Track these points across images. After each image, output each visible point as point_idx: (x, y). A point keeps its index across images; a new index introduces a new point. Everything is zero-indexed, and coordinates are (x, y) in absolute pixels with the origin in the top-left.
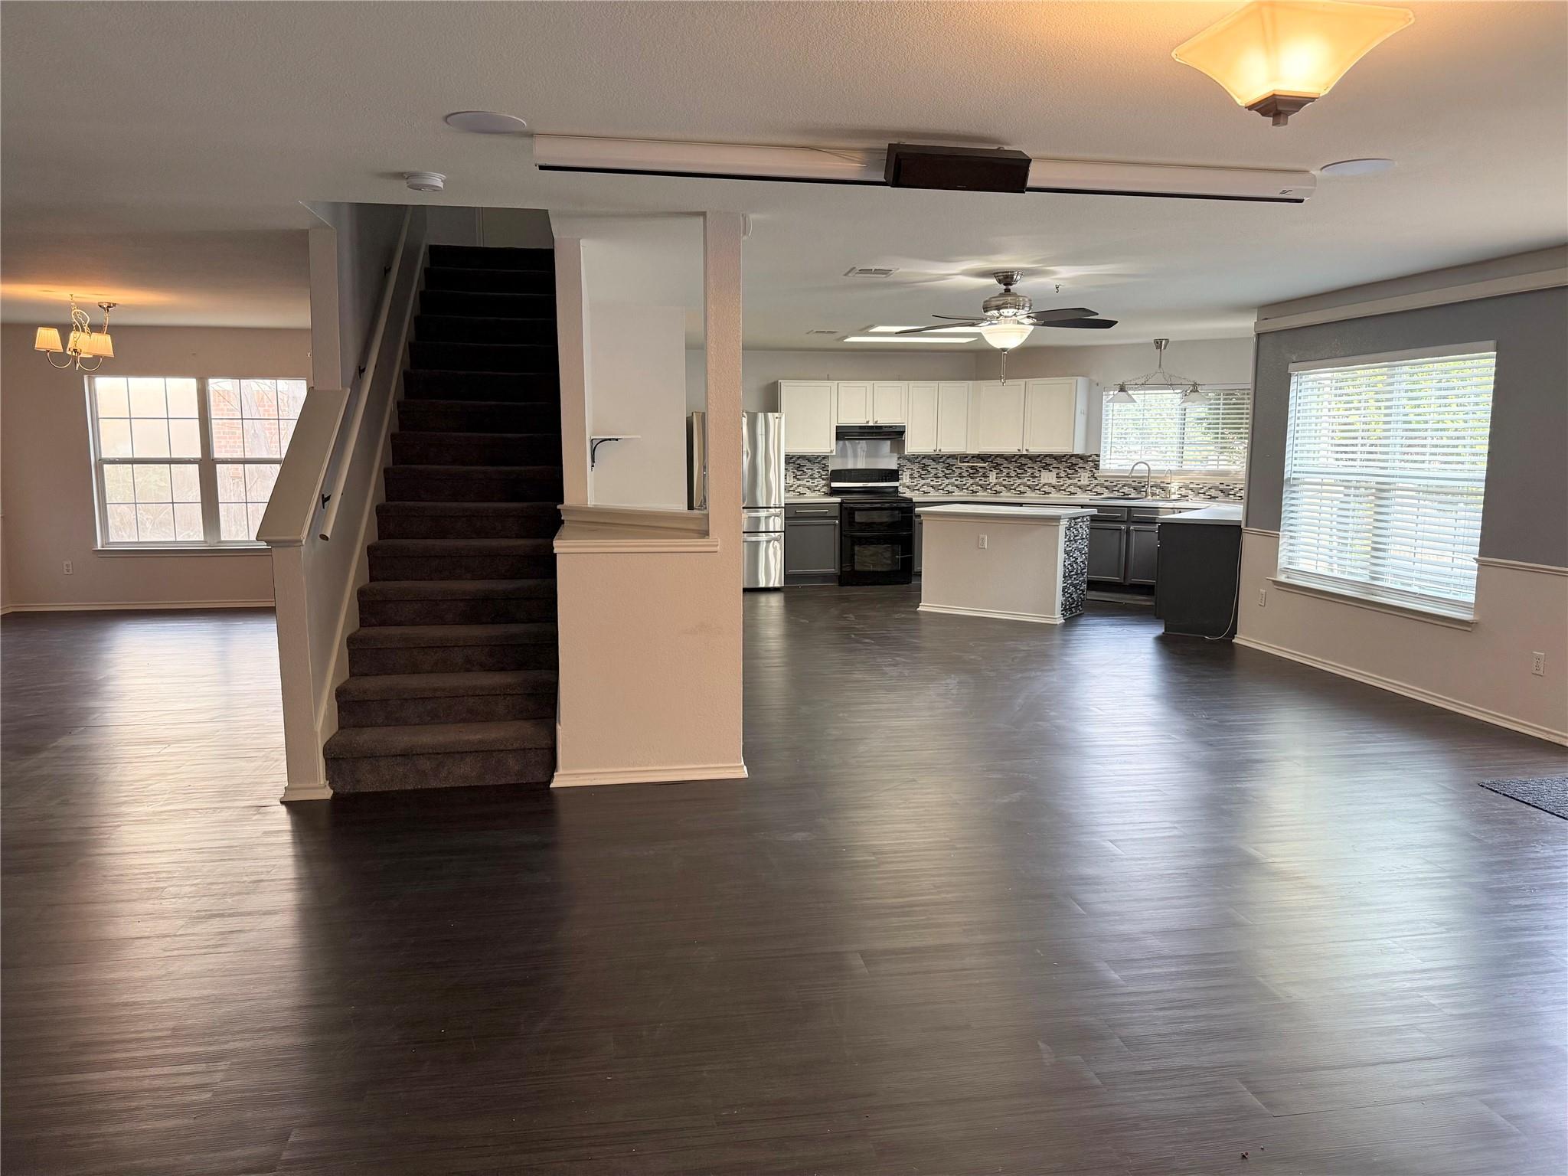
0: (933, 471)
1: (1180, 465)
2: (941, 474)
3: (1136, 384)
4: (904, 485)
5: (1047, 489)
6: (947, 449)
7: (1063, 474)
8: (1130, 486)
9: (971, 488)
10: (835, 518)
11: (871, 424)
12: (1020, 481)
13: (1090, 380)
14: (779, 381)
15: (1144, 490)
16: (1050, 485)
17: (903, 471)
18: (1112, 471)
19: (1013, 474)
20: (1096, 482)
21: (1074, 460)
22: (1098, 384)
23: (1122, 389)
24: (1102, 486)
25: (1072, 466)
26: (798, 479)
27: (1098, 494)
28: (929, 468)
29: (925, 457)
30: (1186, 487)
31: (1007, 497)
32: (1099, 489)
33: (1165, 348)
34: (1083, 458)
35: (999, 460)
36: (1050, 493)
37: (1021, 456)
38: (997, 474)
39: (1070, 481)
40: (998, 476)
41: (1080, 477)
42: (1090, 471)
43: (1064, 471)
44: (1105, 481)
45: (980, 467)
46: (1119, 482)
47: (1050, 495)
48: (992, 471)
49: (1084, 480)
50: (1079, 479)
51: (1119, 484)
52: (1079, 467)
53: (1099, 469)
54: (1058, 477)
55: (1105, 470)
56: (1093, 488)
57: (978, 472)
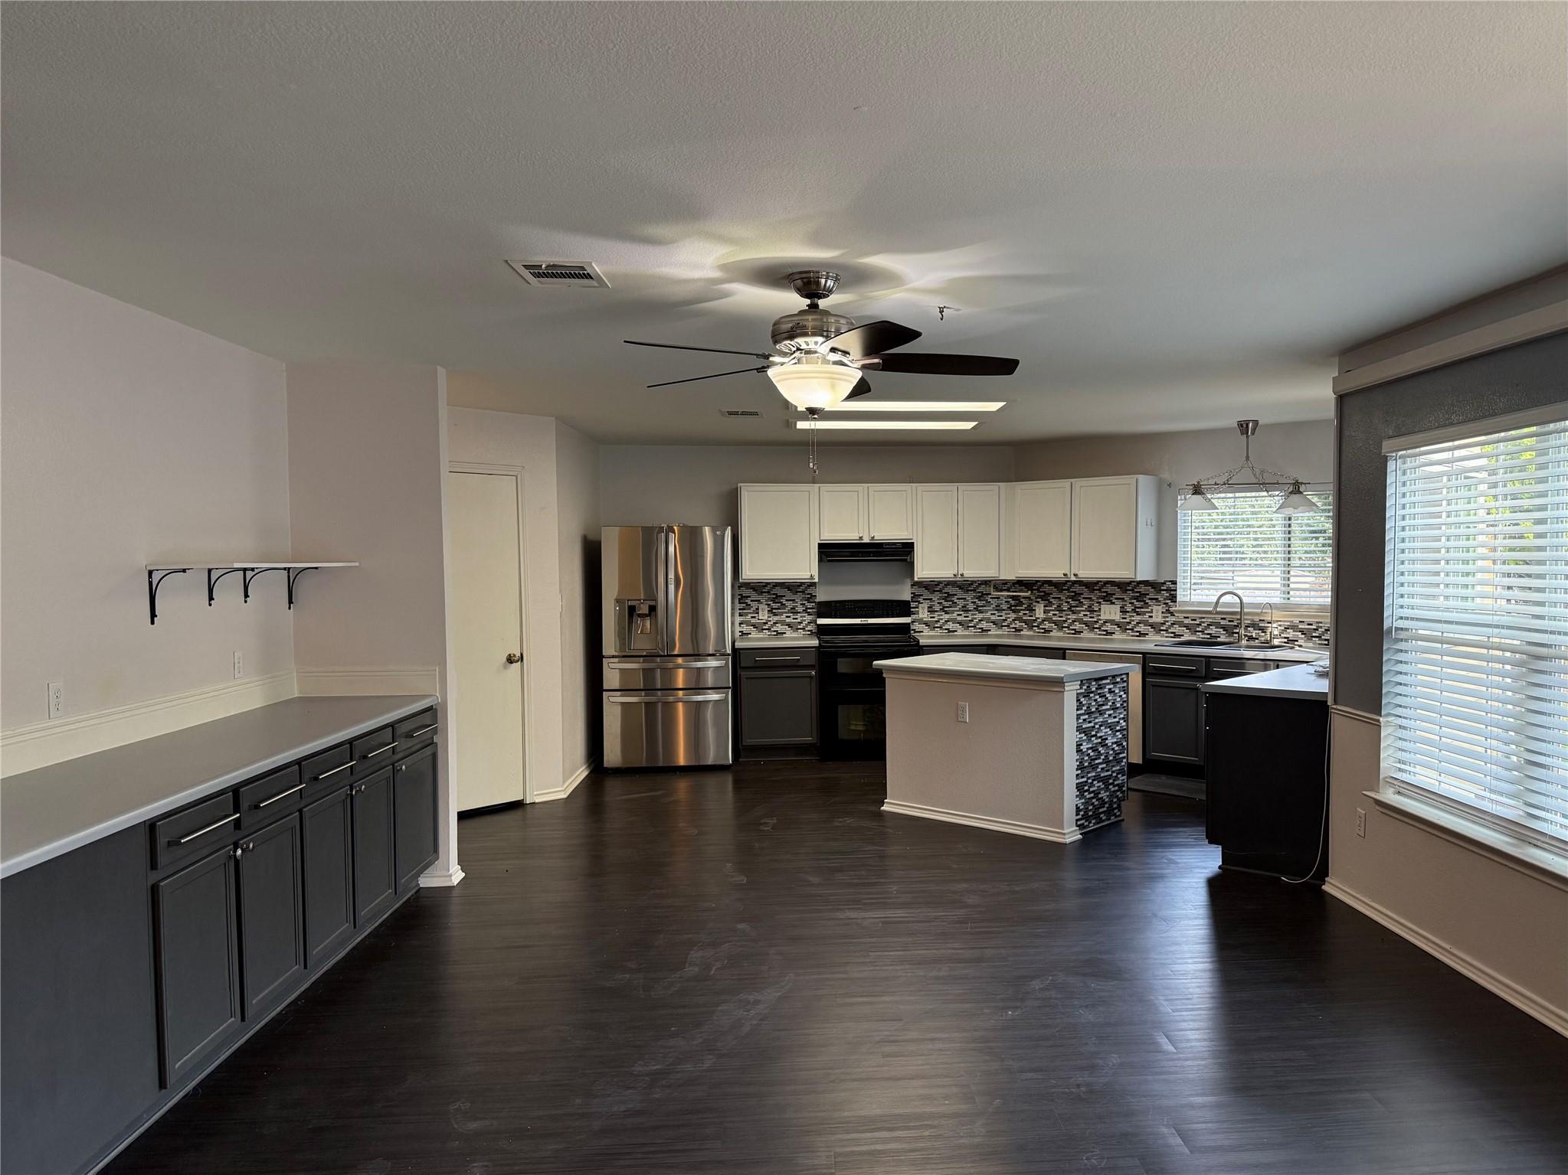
0: (961, 603)
1: (1287, 596)
2: (971, 607)
3: (1216, 484)
4: (921, 621)
5: (1109, 627)
6: (972, 572)
7: (1129, 608)
8: (1218, 625)
9: (1013, 626)
10: (812, 667)
11: (866, 540)
12: (1074, 617)
13: (1160, 478)
14: (739, 485)
15: (1237, 631)
16: (1112, 622)
17: (919, 602)
18: (1193, 604)
19: (1065, 607)
20: (1174, 619)
21: (1143, 589)
22: (1170, 485)
23: (1197, 490)
24: (1181, 624)
25: (1141, 597)
26: (775, 615)
27: (1176, 636)
28: (955, 599)
29: (949, 583)
30: (1294, 628)
31: (1060, 639)
32: (1177, 629)
33: (1253, 434)
34: (1155, 586)
35: (1047, 588)
36: (1114, 633)
37: (1075, 582)
38: (1045, 606)
39: (1138, 618)
40: (1047, 608)
41: (1152, 612)
42: (1164, 604)
43: (1130, 603)
44: (1185, 618)
45: (1024, 598)
46: (1203, 620)
47: (1114, 636)
48: (1038, 602)
49: (1157, 616)
50: (1151, 615)
51: (1204, 622)
52: (1150, 599)
53: (1176, 602)
54: (1123, 611)
55: (1185, 603)
56: (1170, 627)
57: (1021, 604)
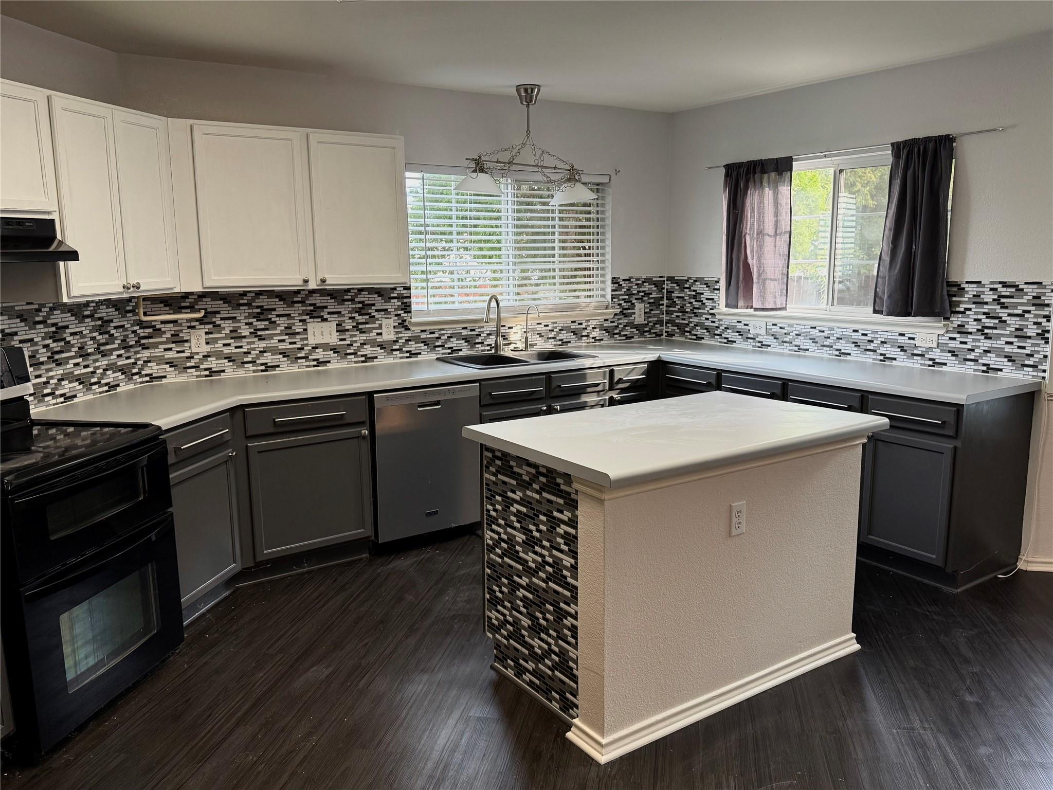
5: (320, 354)
7: (349, 325)
8: (458, 336)
12: (262, 345)
16: (326, 347)
18: (430, 313)
19: (245, 331)
20: (408, 334)
25: (364, 309)
27: (410, 355)
32: (414, 346)
33: (534, 103)
34: (382, 293)
36: (329, 362)
37: (312, 292)
38: (206, 333)
39: (363, 337)
40: (211, 336)
41: (380, 327)
42: (396, 315)
43: (350, 318)
44: (422, 331)
45: (163, 322)
46: (443, 332)
47: (329, 366)
48: (193, 327)
49: (388, 335)
50: (379, 331)
51: (443, 335)
52: (377, 311)
53: (410, 312)
54: (341, 330)
55: (420, 312)
56: (404, 344)
57: (158, 332)
